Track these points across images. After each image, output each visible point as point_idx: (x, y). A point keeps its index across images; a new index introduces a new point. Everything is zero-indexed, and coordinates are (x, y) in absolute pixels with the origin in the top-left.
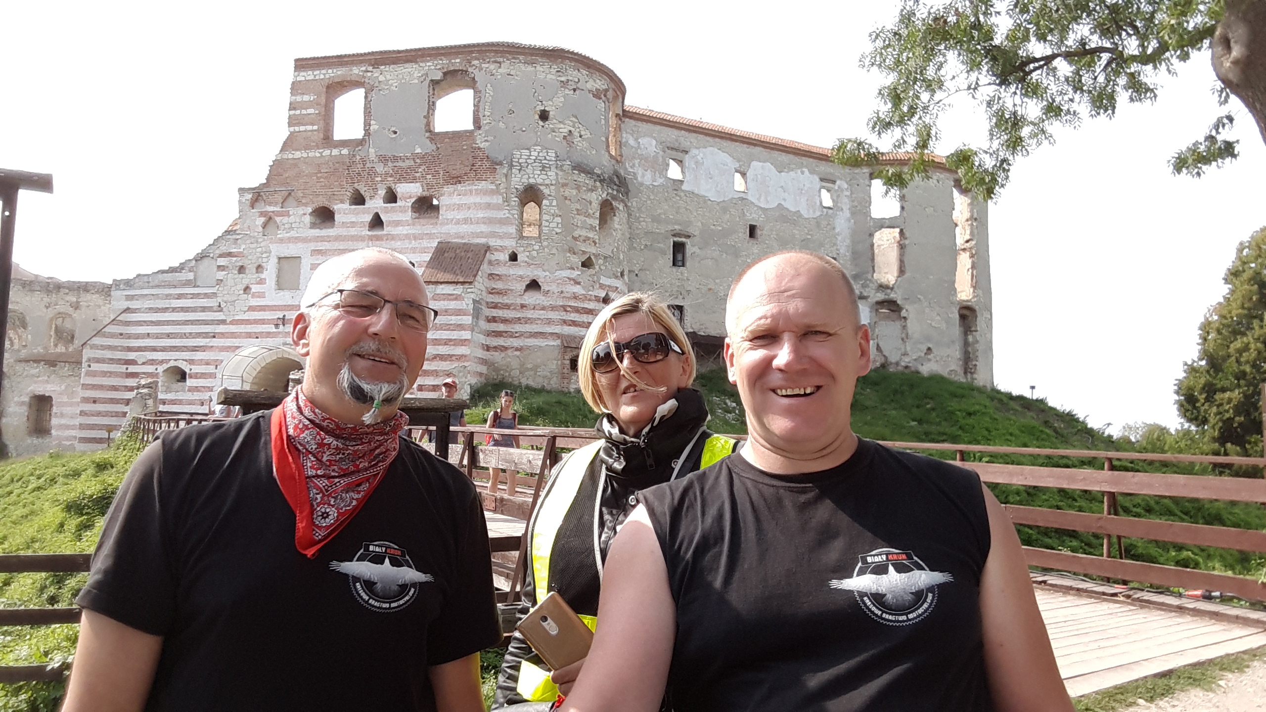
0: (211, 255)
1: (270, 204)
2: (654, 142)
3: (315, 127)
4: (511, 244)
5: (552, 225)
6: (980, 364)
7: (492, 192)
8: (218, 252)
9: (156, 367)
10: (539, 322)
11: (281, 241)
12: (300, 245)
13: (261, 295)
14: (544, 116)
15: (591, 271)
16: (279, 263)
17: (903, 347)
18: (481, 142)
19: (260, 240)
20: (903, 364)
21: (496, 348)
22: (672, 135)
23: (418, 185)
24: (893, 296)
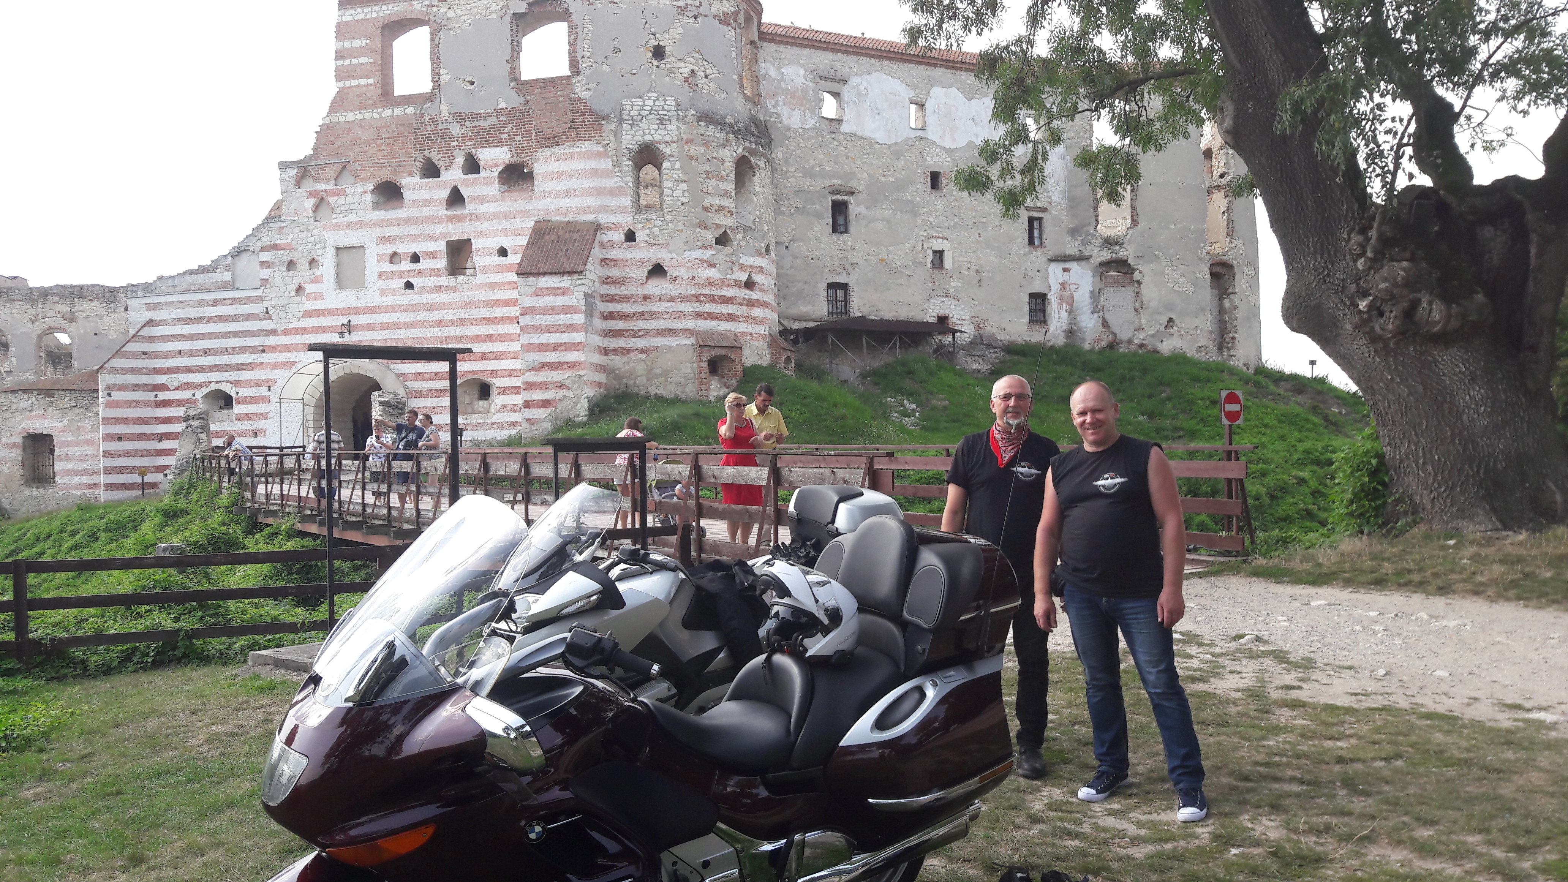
0: (252, 249)
1: (321, 181)
2: (802, 71)
3: (371, 81)
4: (626, 220)
5: (677, 193)
6: (1241, 336)
7: (599, 155)
8: (259, 244)
9: (192, 392)
10: (667, 316)
11: (338, 227)
12: (362, 232)
13: (318, 296)
14: (659, 52)
15: (728, 249)
16: (337, 256)
17: (1137, 320)
18: (581, 90)
19: (311, 227)
20: (1137, 341)
21: (615, 351)
22: (824, 60)
23: (505, 149)
24: (1122, 254)
